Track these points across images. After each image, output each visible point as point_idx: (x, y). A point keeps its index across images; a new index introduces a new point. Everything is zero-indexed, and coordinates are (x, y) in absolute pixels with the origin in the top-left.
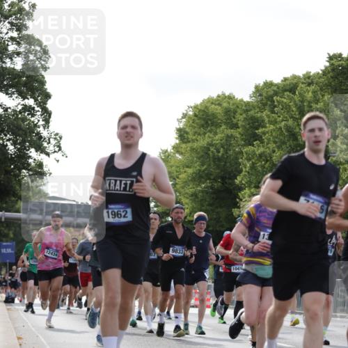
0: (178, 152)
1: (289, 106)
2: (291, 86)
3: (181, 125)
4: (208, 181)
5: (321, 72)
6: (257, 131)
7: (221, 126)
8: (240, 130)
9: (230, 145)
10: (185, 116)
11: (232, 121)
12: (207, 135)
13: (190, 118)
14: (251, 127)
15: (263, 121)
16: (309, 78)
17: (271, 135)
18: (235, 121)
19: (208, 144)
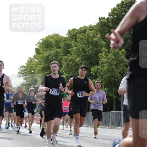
0: (36, 58)
1: (83, 39)
2: (83, 31)
3: (37, 47)
4: (48, 71)
5: (96, 25)
6: (69, 49)
7: (54, 47)
8: (62, 49)
9: (58, 55)
10: (38, 43)
11: (59, 45)
12: (48, 51)
13: (40, 44)
14: (67, 48)
15: (72, 45)
16: (91, 27)
17: (75, 51)
18: (60, 45)
19: (48, 55)
